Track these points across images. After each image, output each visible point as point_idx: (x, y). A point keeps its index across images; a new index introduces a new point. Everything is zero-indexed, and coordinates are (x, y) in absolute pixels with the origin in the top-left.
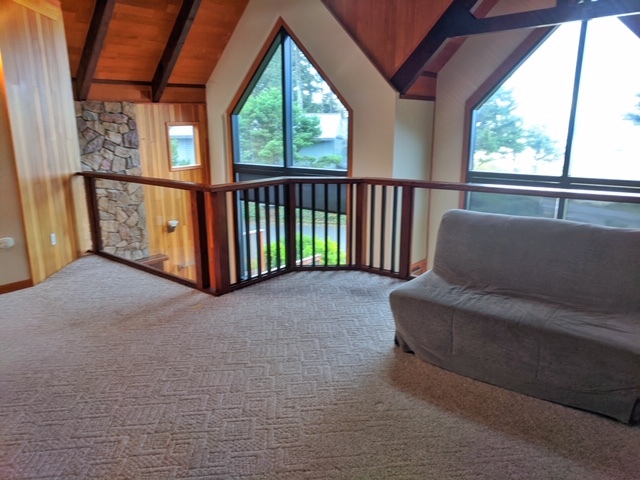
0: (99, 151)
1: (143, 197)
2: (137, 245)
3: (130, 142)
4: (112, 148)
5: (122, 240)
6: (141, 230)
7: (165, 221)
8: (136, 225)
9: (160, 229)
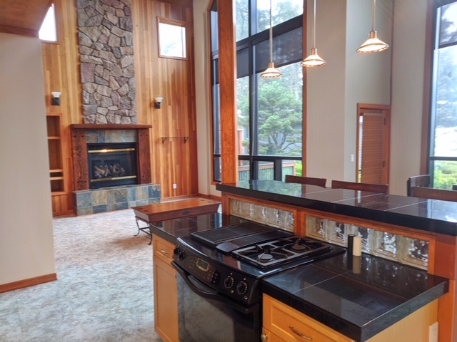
0: (98, 26)
1: (133, 73)
2: (127, 111)
3: (125, 25)
4: (109, 26)
5: (114, 105)
6: (131, 100)
7: (152, 97)
8: (127, 95)
9: (148, 104)
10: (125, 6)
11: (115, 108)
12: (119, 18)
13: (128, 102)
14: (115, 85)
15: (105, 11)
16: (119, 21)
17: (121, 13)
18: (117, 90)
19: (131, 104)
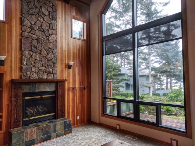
0: (36, 15)
1: (56, 46)
2: (51, 70)
4: (43, 16)
5: (43, 66)
6: (54, 63)
7: (67, 62)
10: (53, 5)
11: (44, 68)
12: (49, 12)
13: (52, 64)
14: (44, 53)
15: (40, 6)
16: (49, 14)
17: (50, 9)
18: (45, 57)
19: (54, 66)
